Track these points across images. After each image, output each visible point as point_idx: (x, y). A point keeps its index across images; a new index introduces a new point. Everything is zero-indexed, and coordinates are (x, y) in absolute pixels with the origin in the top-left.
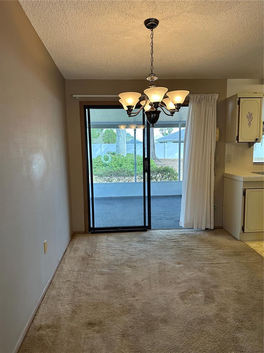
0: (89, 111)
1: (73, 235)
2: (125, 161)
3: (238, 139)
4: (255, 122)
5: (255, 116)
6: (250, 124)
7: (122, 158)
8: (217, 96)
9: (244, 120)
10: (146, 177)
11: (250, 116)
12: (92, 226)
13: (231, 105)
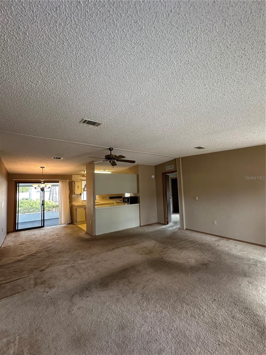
0: (19, 185)
1: (8, 233)
2: (35, 203)
3: (75, 193)
4: (80, 188)
5: (80, 187)
6: (78, 189)
7: (33, 201)
8: (68, 180)
9: (76, 188)
10: (43, 207)
11: (78, 187)
12: (17, 229)
13: (73, 183)
